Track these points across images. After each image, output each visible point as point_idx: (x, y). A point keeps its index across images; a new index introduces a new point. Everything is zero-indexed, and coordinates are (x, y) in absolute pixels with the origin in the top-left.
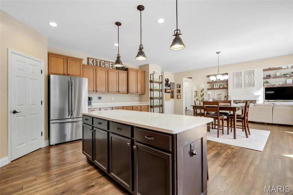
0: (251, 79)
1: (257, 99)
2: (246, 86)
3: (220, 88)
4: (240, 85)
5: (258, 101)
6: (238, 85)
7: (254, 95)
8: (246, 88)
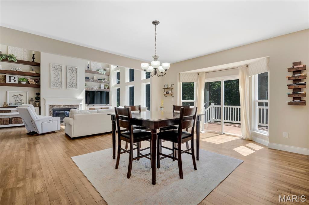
0: (74, 78)
1: (80, 103)
2: (68, 86)
3: (19, 84)
4: (59, 84)
5: (80, 106)
6: (57, 83)
7: (76, 99)
8: (67, 88)
